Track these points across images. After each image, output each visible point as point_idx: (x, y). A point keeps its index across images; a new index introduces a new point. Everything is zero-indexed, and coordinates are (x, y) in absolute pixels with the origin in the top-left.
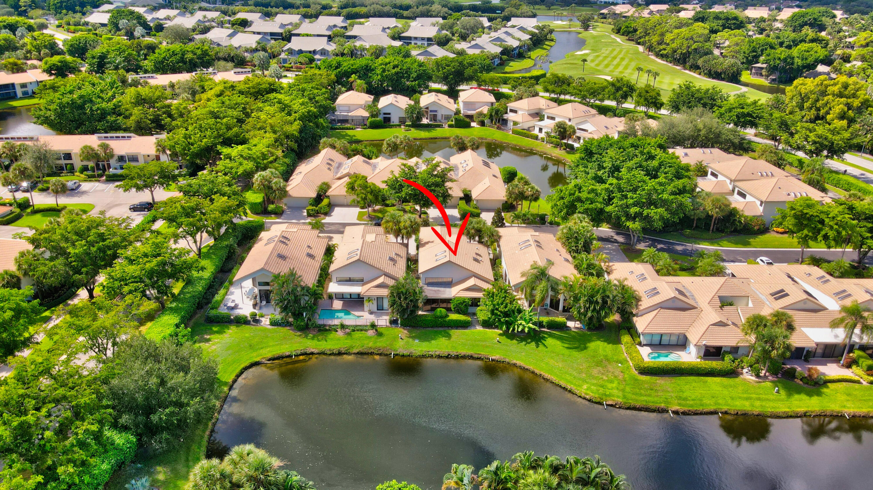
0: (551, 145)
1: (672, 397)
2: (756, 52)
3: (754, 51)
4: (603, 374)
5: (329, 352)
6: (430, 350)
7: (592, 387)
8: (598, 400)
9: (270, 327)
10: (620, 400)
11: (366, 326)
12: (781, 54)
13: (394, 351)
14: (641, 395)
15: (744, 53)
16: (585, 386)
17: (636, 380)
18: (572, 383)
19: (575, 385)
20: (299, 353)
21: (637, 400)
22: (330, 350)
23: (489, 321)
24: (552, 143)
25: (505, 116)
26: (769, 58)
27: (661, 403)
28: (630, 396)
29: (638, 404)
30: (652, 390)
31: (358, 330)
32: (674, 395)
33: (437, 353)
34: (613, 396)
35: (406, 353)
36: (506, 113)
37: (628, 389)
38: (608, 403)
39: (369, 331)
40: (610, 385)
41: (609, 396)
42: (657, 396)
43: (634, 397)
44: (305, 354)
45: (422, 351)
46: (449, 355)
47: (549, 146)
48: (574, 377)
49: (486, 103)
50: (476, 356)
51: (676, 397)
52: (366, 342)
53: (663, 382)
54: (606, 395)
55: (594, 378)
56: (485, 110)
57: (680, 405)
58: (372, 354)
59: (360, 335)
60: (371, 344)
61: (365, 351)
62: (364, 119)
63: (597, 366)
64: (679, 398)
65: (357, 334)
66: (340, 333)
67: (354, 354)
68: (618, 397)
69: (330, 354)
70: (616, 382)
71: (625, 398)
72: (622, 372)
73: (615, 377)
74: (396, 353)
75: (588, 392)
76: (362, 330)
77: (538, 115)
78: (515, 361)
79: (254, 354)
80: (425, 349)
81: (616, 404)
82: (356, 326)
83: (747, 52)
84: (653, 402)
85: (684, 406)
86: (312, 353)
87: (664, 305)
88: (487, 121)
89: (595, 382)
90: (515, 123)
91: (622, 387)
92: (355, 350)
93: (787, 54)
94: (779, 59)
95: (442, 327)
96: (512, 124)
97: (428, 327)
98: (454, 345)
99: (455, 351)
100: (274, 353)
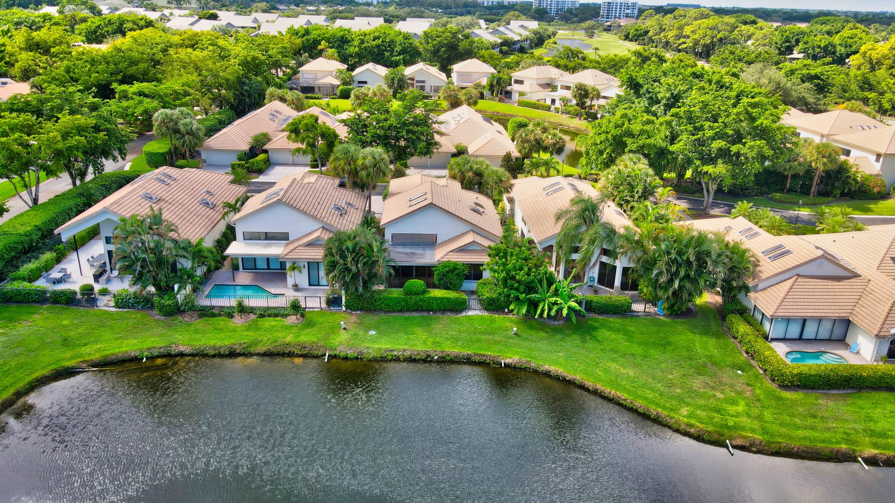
0: (568, 115)
1: (855, 430)
2: (790, 42)
3: (787, 41)
4: (713, 388)
5: (212, 352)
6: (396, 347)
7: (698, 412)
8: (715, 437)
9: (113, 309)
10: (758, 437)
11: (285, 308)
12: (820, 41)
13: (331, 349)
14: (797, 428)
15: (776, 43)
16: (685, 411)
17: (780, 399)
18: (658, 405)
19: (664, 407)
20: (156, 353)
21: (791, 438)
22: (214, 348)
23: (498, 299)
24: (569, 113)
25: (509, 88)
26: (807, 46)
27: (839, 443)
28: (775, 428)
29: (795, 445)
30: (814, 417)
31: (270, 316)
32: (859, 427)
33: (407, 354)
34: (743, 428)
35: (351, 353)
36: (510, 85)
37: (768, 415)
38: (734, 443)
39: (289, 318)
40: (732, 409)
41: (736, 427)
42: (829, 429)
43: (783, 430)
44: (169, 355)
45: (379, 349)
46: (428, 356)
47: (564, 116)
48: (661, 394)
49: (485, 74)
50: (477, 359)
51: (865, 430)
52: (280, 335)
53: (831, 404)
54: (728, 427)
55: (699, 395)
56: (484, 82)
57: (876, 446)
58: (290, 355)
59: (274, 323)
60: (290, 338)
61: (280, 349)
62: (334, 87)
63: (699, 374)
64: (872, 433)
65: (269, 322)
66: (238, 321)
67: (258, 354)
68: (753, 431)
69: (214, 356)
70: (742, 403)
71: (767, 433)
72: (748, 385)
73: (739, 393)
74: (333, 353)
75: (693, 421)
76: (276, 315)
77: (550, 86)
78: (547, 367)
79: (68, 354)
80: (384, 346)
81: (751, 445)
82: (268, 308)
83: (779, 42)
84: (823, 441)
85: (884, 449)
86: (182, 355)
87: (802, 271)
88: (486, 92)
89: (702, 402)
90: (521, 94)
91: (755, 411)
92: (261, 349)
93: (827, 42)
94: (819, 47)
95: (417, 310)
96: (517, 95)
97: (394, 311)
98: (438, 339)
99: (439, 349)
100: (109, 353)
